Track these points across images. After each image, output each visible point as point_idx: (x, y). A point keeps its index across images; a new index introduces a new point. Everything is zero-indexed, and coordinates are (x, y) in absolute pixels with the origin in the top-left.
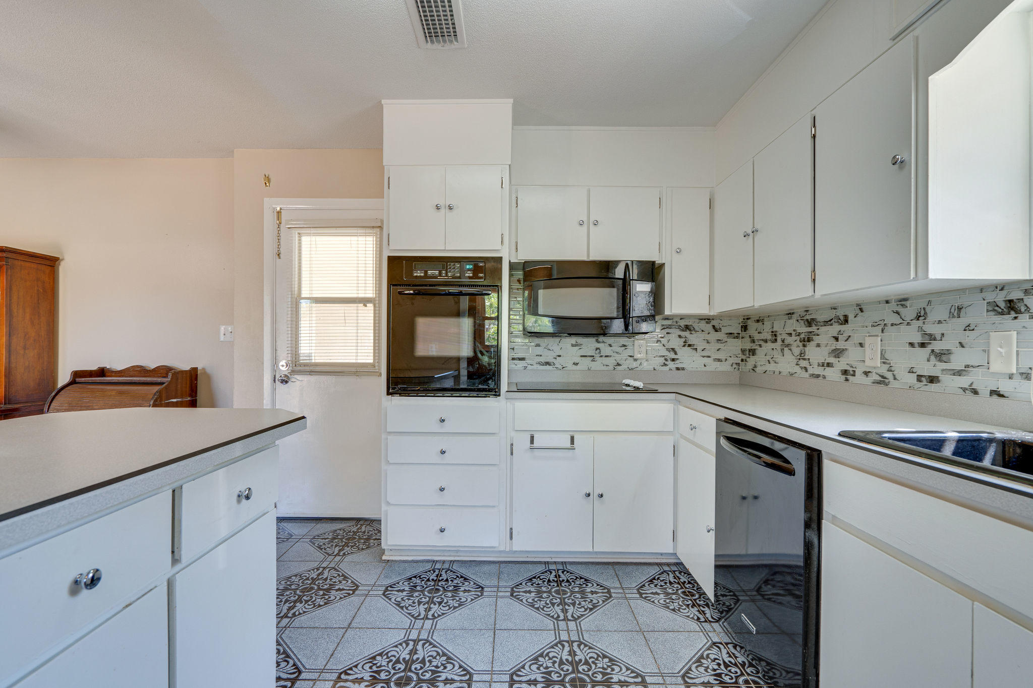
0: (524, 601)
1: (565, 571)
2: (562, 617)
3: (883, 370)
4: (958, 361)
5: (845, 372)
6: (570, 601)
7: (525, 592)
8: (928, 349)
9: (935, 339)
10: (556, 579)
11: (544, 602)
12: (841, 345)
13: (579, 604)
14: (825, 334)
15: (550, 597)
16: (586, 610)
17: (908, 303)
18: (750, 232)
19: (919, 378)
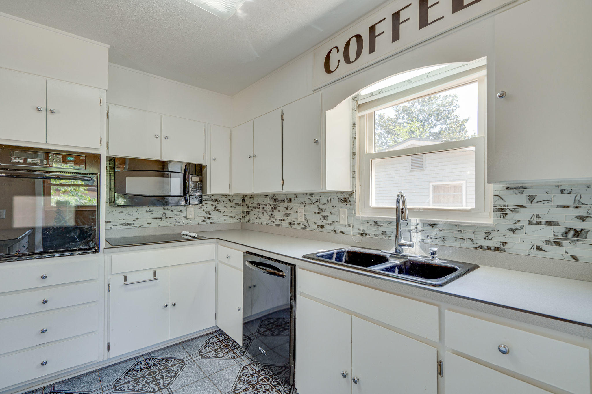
0: (126, 390)
1: (151, 358)
2: (157, 389)
3: (305, 223)
4: (330, 220)
5: (290, 224)
6: (160, 376)
7: (126, 383)
8: (320, 215)
9: (323, 211)
10: (146, 366)
11: (141, 385)
12: (288, 211)
13: (166, 376)
14: (282, 206)
15: (144, 379)
16: (171, 378)
17: (314, 195)
18: (252, 156)
19: (318, 226)
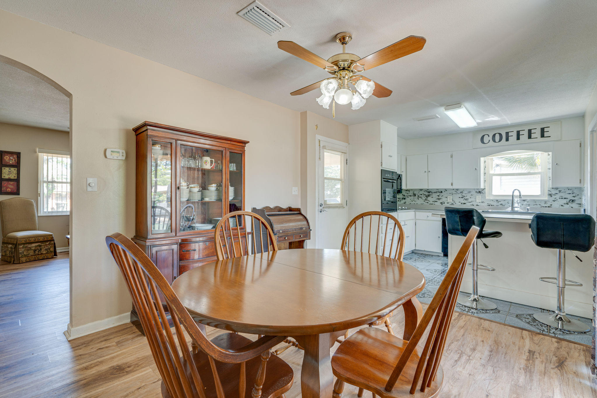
3: (453, 202)
4: (470, 200)
5: (441, 203)
8: (464, 198)
12: (440, 197)
14: (435, 196)
17: (459, 190)
19: (461, 203)
